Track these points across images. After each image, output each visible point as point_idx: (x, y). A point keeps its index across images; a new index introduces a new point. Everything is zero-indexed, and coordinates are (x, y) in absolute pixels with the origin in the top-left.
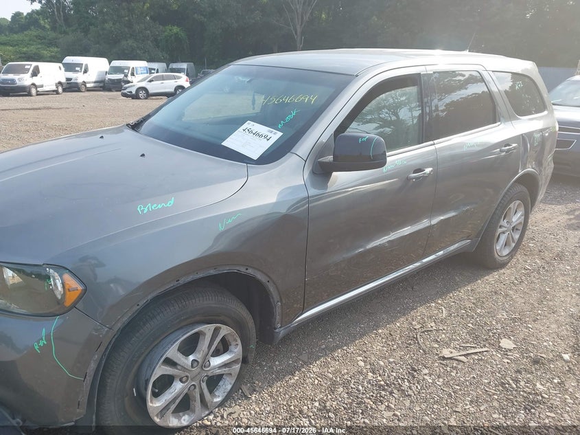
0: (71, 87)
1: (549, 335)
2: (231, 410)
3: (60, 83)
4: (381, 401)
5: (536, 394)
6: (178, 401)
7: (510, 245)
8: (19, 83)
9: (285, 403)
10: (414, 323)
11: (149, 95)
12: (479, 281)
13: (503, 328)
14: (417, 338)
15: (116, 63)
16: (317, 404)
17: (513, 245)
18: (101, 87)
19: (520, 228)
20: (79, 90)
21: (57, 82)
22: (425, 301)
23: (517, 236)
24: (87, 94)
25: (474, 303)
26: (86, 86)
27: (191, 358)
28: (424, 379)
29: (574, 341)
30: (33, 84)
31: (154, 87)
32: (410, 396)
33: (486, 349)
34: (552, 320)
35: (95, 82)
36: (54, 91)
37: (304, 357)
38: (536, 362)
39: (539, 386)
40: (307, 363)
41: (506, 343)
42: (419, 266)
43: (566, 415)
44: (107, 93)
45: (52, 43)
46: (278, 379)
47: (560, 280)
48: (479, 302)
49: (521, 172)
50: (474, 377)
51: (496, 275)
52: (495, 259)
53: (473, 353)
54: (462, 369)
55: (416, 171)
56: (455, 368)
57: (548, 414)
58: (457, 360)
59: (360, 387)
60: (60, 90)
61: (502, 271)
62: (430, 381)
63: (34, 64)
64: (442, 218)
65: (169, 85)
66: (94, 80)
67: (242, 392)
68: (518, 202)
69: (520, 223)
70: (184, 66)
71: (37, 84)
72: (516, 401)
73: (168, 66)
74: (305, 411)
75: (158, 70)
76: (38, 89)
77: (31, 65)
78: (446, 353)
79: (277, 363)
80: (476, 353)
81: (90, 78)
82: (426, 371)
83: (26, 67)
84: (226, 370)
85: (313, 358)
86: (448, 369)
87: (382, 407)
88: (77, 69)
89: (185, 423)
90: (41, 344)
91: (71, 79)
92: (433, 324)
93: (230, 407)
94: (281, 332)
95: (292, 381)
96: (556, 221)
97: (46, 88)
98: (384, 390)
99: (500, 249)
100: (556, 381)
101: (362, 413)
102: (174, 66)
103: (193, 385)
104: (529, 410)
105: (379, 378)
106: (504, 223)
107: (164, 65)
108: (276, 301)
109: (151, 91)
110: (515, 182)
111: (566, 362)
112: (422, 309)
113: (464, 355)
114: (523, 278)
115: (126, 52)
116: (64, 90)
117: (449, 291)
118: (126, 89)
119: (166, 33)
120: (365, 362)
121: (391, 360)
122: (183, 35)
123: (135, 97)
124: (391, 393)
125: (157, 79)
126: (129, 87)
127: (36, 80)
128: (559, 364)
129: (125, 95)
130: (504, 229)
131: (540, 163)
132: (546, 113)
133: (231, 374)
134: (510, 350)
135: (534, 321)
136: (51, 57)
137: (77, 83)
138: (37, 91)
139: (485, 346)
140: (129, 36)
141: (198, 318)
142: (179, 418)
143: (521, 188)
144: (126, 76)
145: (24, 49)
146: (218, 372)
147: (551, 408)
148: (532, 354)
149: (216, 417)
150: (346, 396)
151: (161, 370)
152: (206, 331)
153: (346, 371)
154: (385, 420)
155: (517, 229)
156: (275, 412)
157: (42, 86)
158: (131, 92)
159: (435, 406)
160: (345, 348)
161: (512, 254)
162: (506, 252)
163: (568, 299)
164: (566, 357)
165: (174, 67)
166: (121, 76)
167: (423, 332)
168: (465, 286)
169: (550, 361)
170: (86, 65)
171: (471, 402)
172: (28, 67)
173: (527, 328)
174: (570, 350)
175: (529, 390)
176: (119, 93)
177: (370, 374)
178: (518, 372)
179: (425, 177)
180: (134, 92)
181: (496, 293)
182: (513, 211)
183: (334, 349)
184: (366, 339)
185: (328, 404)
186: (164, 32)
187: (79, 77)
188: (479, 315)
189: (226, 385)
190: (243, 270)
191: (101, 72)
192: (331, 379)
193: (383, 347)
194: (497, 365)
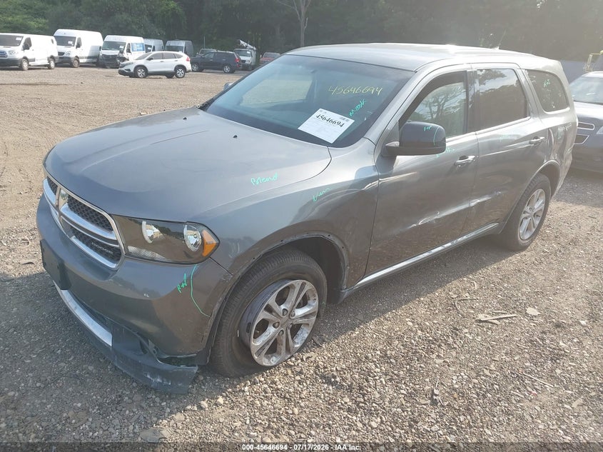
0: (63, 62)
1: (568, 305)
2: (308, 355)
3: (52, 57)
4: (432, 352)
5: (560, 350)
6: (271, 343)
7: (531, 230)
8: (9, 56)
9: (351, 351)
10: (450, 293)
11: (148, 74)
12: (503, 261)
13: (528, 299)
14: (455, 305)
15: (110, 38)
16: (379, 352)
17: (534, 230)
18: (94, 63)
19: (541, 214)
20: (71, 66)
21: (49, 56)
22: (458, 276)
23: (537, 222)
24: (81, 70)
25: (501, 279)
26: (78, 61)
27: (283, 307)
28: (465, 337)
29: (589, 311)
30: (25, 58)
31: (153, 66)
32: (456, 348)
33: (515, 315)
34: (570, 293)
35: (89, 58)
36: (45, 66)
37: (360, 317)
38: (558, 326)
39: (561, 343)
40: (364, 322)
41: (531, 311)
42: (450, 246)
43: (584, 365)
44: (101, 70)
45: (38, 13)
46: (342, 333)
47: (575, 262)
48: (505, 278)
49: (546, 163)
50: (507, 336)
51: (518, 256)
52: (518, 242)
53: (504, 318)
54: (496, 330)
55: (462, 158)
56: (490, 329)
57: (571, 364)
58: (492, 323)
59: (413, 341)
60: (52, 64)
61: (524, 253)
62: (471, 338)
63: (26, 36)
64: (479, 201)
65: (169, 64)
66: (87, 55)
67: (314, 342)
68: (541, 190)
69: (541, 210)
70: (182, 44)
71: (29, 57)
72: (544, 354)
73: (165, 43)
74: (371, 357)
75: (154, 47)
76: (30, 63)
77: (23, 37)
78: (481, 317)
79: (338, 321)
80: (507, 318)
81: (83, 53)
82: (466, 330)
83: (17, 39)
84: (305, 320)
85: (368, 318)
86: (485, 329)
87: (434, 356)
88: (70, 42)
89: (273, 364)
90: (183, 286)
91: (63, 54)
92: (467, 295)
93: (307, 352)
94: (346, 293)
95: (354, 335)
96: (569, 211)
97: (38, 63)
98: (433, 343)
99: (523, 233)
100: (575, 340)
101: (418, 360)
102: (172, 43)
103: (282, 331)
104: (555, 361)
105: (428, 335)
106: (527, 208)
107: (161, 42)
108: (346, 264)
109: (150, 70)
110: (540, 172)
111: (583, 326)
112: (455, 282)
113: (497, 319)
114: (543, 259)
115: (120, 26)
116: (56, 65)
117: (478, 269)
118: (123, 66)
119: (163, 8)
120: (413, 322)
121: (436, 322)
122: (180, 10)
123: (133, 75)
124: (439, 346)
125: (156, 57)
126: (127, 64)
127: (28, 54)
128: (578, 328)
129: (122, 73)
130: (527, 215)
131: (561, 156)
132: (568, 109)
133: (308, 324)
134: (535, 316)
135: (554, 294)
136: (39, 28)
137: (69, 58)
138: (30, 65)
139: (514, 313)
140: (123, 9)
141: (291, 274)
142: (269, 359)
143: (544, 178)
144: (122, 52)
145: (10, 19)
146: (300, 321)
147: (572, 360)
148: (554, 320)
149: (297, 359)
150: (401, 347)
151: (263, 315)
152: (296, 285)
153: (398, 329)
154: (437, 365)
155: (537, 216)
156: (345, 357)
157: (34, 60)
158: (129, 70)
159: (477, 356)
160: (394, 311)
161: (532, 238)
162: (527, 236)
163: (583, 278)
164: (583, 323)
165: (171, 45)
166: (116, 52)
167: (460, 301)
168: (491, 264)
169: (570, 325)
170: (80, 39)
171: (506, 354)
172: (20, 39)
173: (549, 299)
174: (586, 318)
175: (554, 347)
176: (117, 70)
177: (419, 332)
178: (544, 332)
179: (468, 164)
180: (132, 71)
181: (519, 271)
182: (535, 199)
183: (384, 312)
184: (411, 305)
185: (388, 352)
186: (161, 6)
187: (72, 52)
188: (506, 288)
189: (304, 334)
190: (326, 236)
191: (95, 47)
192: (387, 335)
193: (426, 311)
194: (525, 327)
